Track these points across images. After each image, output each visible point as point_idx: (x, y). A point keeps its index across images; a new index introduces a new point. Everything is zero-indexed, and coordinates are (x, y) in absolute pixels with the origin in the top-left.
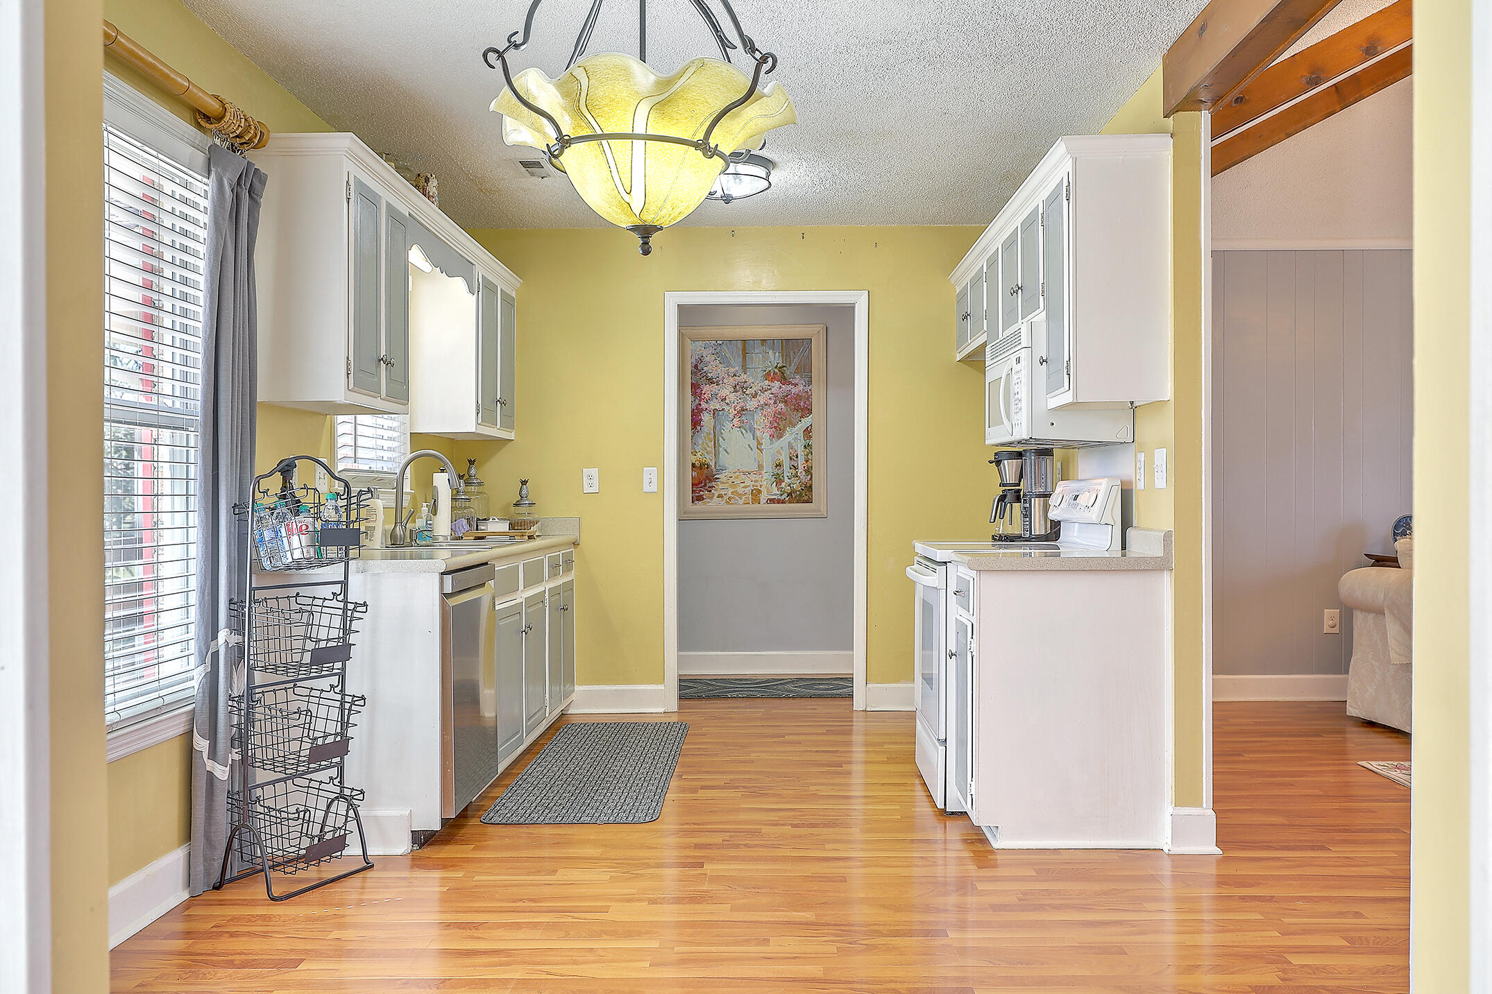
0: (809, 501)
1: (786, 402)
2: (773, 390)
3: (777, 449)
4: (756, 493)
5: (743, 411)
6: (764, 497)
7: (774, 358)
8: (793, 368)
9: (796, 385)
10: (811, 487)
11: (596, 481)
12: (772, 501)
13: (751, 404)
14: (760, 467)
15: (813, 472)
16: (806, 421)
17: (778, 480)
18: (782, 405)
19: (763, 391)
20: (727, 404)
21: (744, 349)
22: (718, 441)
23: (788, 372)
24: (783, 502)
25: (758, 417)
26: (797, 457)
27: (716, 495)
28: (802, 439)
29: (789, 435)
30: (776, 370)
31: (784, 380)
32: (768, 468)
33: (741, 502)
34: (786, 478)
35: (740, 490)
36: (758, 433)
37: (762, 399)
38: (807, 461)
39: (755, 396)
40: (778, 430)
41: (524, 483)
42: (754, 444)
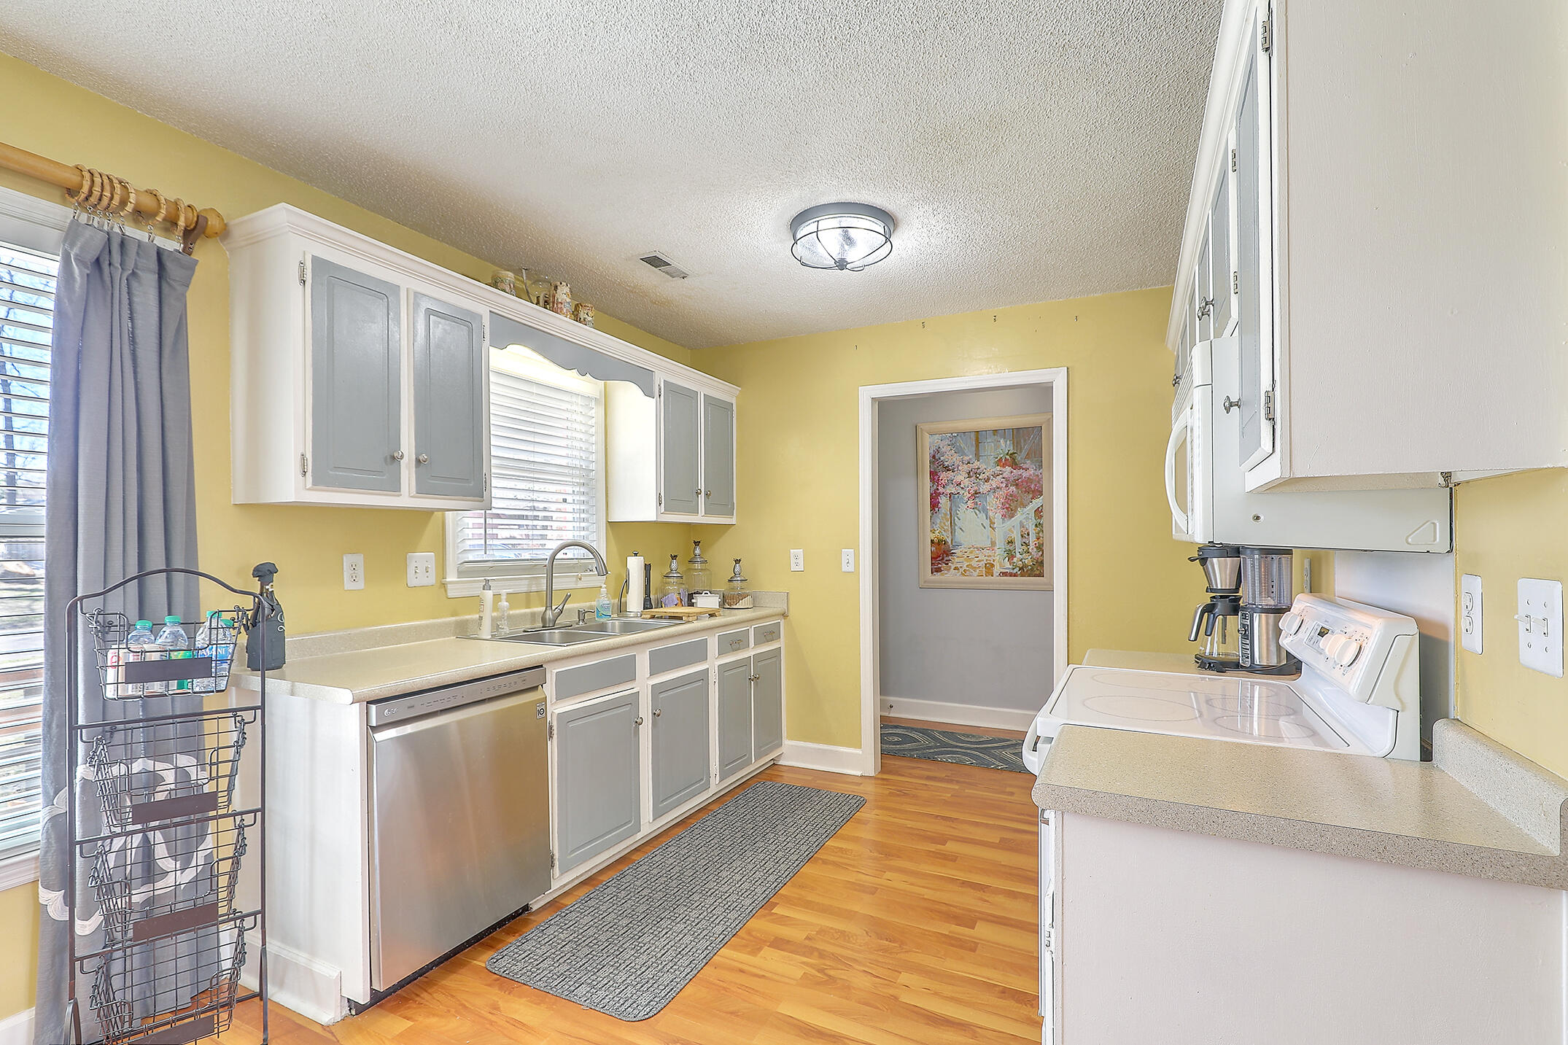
0: (1041, 575)
1: (1017, 485)
2: (1005, 475)
3: (1009, 528)
4: (989, 568)
5: (977, 494)
6: (997, 570)
7: (1005, 446)
8: (1024, 454)
9: (1026, 469)
10: (1042, 562)
11: (801, 561)
12: (1004, 574)
13: (984, 488)
14: (993, 544)
15: (1044, 548)
16: (1037, 502)
17: (1011, 556)
18: (1013, 488)
19: (995, 476)
20: (962, 488)
21: (977, 440)
22: (954, 520)
23: (1018, 458)
24: (1015, 575)
25: (991, 499)
26: (1028, 535)
27: (953, 567)
28: (1033, 519)
29: (1020, 515)
30: (1008, 457)
31: (1015, 465)
32: (1001, 545)
33: (975, 574)
34: (1018, 554)
35: (974, 563)
36: (991, 514)
37: (994, 483)
38: (1038, 539)
39: (987, 480)
40: (1009, 510)
41: (737, 561)
42: (987, 523)
